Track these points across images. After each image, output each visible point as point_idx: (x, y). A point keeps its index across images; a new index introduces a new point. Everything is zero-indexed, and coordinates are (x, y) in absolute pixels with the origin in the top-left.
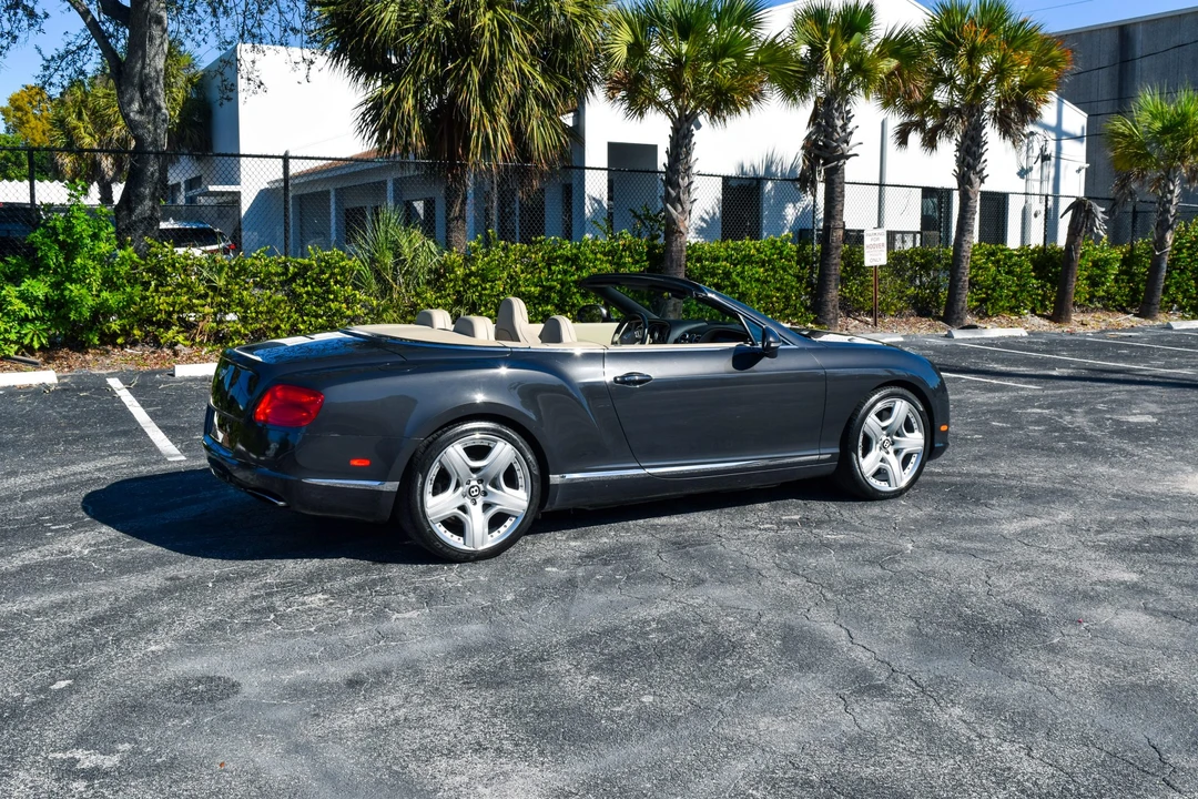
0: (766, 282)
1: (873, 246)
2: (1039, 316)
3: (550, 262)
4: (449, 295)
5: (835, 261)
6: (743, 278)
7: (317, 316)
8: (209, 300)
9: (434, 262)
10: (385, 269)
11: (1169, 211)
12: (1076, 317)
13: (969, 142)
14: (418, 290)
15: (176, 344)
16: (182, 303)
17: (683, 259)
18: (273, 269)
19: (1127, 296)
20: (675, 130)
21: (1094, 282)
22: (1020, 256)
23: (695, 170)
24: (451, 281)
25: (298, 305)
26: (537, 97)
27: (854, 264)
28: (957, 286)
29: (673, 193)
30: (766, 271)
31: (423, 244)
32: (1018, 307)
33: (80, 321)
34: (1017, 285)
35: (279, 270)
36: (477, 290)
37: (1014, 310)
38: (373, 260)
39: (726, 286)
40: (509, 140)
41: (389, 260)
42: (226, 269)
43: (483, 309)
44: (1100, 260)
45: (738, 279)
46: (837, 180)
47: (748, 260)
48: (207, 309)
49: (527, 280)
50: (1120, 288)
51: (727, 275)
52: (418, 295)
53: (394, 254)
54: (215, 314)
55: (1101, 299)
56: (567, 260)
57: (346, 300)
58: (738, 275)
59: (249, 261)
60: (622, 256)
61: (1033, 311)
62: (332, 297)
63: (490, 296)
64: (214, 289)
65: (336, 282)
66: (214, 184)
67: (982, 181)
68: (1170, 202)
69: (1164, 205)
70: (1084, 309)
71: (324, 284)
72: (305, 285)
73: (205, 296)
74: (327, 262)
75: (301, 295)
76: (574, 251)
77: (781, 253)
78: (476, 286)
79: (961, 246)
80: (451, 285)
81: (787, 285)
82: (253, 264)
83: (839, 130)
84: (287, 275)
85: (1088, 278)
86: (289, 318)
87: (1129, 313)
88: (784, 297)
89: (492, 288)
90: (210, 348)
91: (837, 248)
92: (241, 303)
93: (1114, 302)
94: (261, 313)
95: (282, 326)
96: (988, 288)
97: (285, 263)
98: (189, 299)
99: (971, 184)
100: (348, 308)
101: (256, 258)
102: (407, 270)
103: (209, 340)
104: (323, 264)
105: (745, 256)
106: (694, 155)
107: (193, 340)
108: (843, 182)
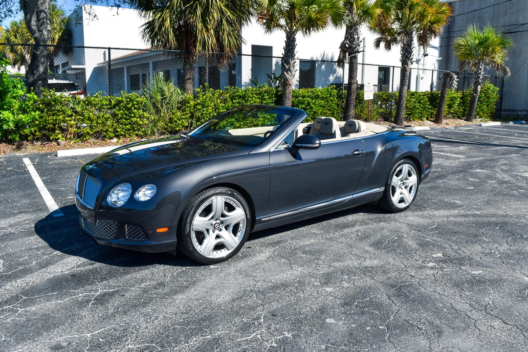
0: (324, 107)
1: (367, 91)
2: (430, 120)
3: (232, 98)
4: (187, 114)
5: (353, 98)
6: (315, 105)
7: (125, 125)
8: (73, 118)
9: (180, 98)
10: (157, 102)
11: (479, 77)
12: (444, 121)
13: (407, 47)
14: (173, 111)
15: (58, 139)
16: (60, 119)
17: (291, 96)
18: (104, 102)
19: (461, 112)
20: (288, 37)
21: (450, 106)
22: (423, 96)
23: (296, 57)
24: (188, 107)
25: (117, 119)
26: (227, 21)
27: (360, 99)
28: (400, 108)
29: (287, 67)
30: (324, 102)
31: (175, 90)
32: (422, 117)
33: (9, 129)
34: (422, 108)
35: (108, 103)
36: (200, 112)
37: (421, 118)
38: (151, 97)
39: (308, 109)
40: (215, 41)
41: (159, 97)
42: (81, 103)
43: (203, 120)
44: (453, 97)
45: (313, 105)
46: (355, 62)
47: (317, 97)
48: (73, 122)
49: (222, 107)
50: (459, 109)
51: (309, 104)
52: (173, 114)
53: (162, 95)
54: (76, 124)
55: (451, 113)
56: (240, 97)
57: (140, 117)
58: (313, 104)
59: (92, 98)
60: (264, 95)
61: (427, 119)
62: (133, 115)
63: (206, 114)
64: (76, 112)
65: (135, 108)
66: (75, 65)
67: (412, 64)
68: (480, 73)
69: (478, 75)
70: (446, 118)
71: (129, 109)
72: (120, 110)
73: (72, 116)
74: (130, 99)
75: (117, 115)
76: (244, 93)
77: (330, 94)
78: (200, 109)
79: (403, 91)
80: (189, 109)
81: (333, 108)
82: (94, 100)
83: (356, 40)
84: (110, 104)
85: (448, 105)
86: (113, 126)
87: (462, 119)
88: (332, 114)
89: (207, 110)
90: (75, 141)
91: (354, 92)
92: (89, 119)
93: (456, 114)
94: (99, 123)
95: (109, 129)
96: (411, 109)
97: (110, 99)
98: (64, 118)
99: (407, 65)
100: (140, 120)
101: (96, 97)
102: (168, 102)
103: (74, 137)
104: (128, 100)
105: (316, 96)
106: (296, 50)
107: (66, 137)
108: (357, 63)
